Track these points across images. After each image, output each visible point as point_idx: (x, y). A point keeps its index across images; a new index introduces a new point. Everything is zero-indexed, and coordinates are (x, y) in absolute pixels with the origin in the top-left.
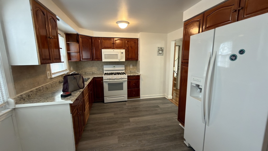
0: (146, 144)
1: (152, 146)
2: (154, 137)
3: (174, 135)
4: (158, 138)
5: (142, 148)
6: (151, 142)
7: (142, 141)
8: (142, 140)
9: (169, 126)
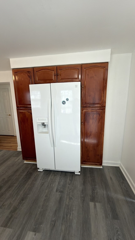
0: (12, 201)
1: (19, 197)
2: (13, 188)
3: (27, 172)
4: (18, 186)
5: (11, 209)
6: (15, 195)
7: (5, 204)
8: (3, 204)
9: (17, 170)
